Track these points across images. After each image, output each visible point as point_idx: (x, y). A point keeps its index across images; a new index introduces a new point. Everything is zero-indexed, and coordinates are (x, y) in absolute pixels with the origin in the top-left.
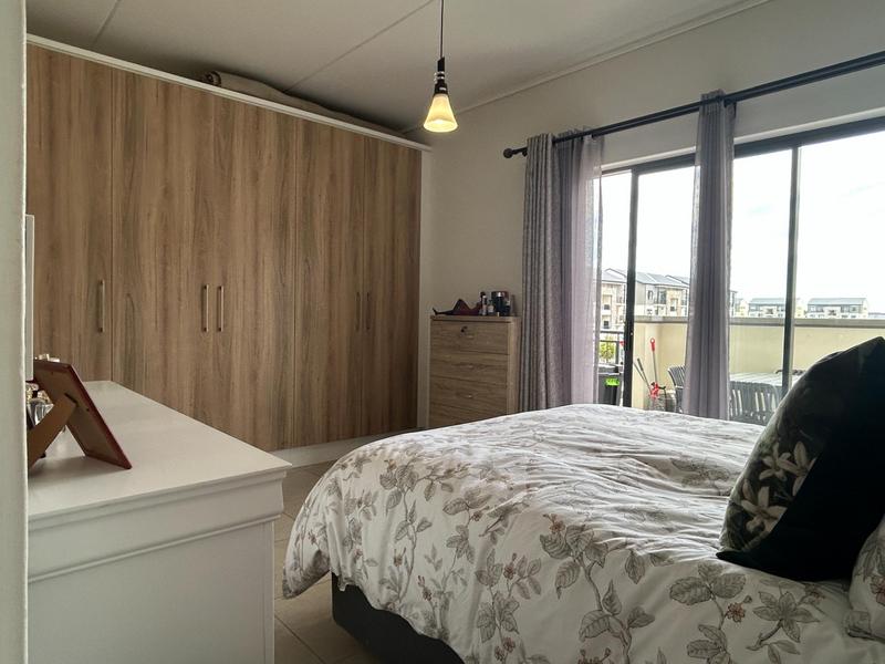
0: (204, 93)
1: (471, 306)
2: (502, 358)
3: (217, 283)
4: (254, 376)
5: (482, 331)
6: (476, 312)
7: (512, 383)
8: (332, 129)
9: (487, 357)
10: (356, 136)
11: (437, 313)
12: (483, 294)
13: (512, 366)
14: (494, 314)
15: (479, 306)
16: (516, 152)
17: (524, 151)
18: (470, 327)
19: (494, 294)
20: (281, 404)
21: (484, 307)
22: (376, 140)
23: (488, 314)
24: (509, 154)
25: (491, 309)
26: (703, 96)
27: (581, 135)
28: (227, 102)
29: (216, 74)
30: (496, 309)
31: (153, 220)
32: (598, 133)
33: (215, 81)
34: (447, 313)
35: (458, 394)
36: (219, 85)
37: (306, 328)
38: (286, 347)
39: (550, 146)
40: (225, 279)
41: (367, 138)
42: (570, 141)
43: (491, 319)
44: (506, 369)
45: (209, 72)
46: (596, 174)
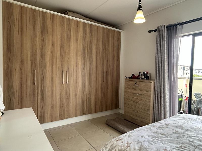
0: (63, 17)
1: (136, 75)
2: (149, 93)
3: (66, 70)
4: (76, 95)
5: (142, 84)
6: (138, 77)
7: (152, 101)
8: (97, 26)
9: (143, 92)
10: (104, 28)
11: (126, 78)
12: (140, 72)
13: (152, 96)
14: (144, 79)
16: (152, 31)
17: (155, 31)
18: (138, 83)
19: (144, 73)
20: (83, 103)
21: (141, 76)
22: (109, 29)
23: (142, 79)
24: (150, 32)
25: (143, 77)
27: (176, 25)
28: (69, 20)
29: (67, 12)
30: (145, 77)
31: (49, 53)
32: (181, 24)
33: (66, 13)
34: (130, 78)
35: (133, 102)
36: (67, 15)
37: (90, 82)
38: (84, 87)
39: (165, 29)
40: (68, 68)
41: (107, 29)
42: (172, 27)
44: (150, 97)
45: (64, 11)
46: (180, 37)
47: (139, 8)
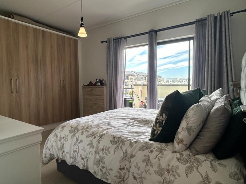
0: (8, 21)
1: (94, 83)
2: (102, 97)
3: (16, 78)
4: (29, 106)
5: (96, 90)
6: (95, 84)
7: (105, 103)
8: (51, 33)
9: (98, 97)
10: (58, 35)
11: (84, 85)
12: (97, 80)
13: (105, 99)
14: (100, 85)
15: (96, 83)
16: (104, 42)
17: (106, 42)
18: (93, 88)
19: (100, 80)
20: (38, 114)
21: (97, 83)
22: (64, 37)
23: (98, 85)
24: (102, 42)
25: (99, 84)
26: (149, 30)
27: (121, 38)
28: (16, 24)
29: (13, 15)
30: (100, 84)
32: (126, 38)
33: (12, 17)
34: (87, 85)
35: (91, 107)
36: (13, 18)
37: (45, 91)
38: (39, 97)
39: (113, 41)
40: (18, 77)
41: (62, 36)
42: (118, 40)
43: (99, 86)
44: (103, 100)
45: (10, 14)
46: (125, 48)
47: (82, 25)
